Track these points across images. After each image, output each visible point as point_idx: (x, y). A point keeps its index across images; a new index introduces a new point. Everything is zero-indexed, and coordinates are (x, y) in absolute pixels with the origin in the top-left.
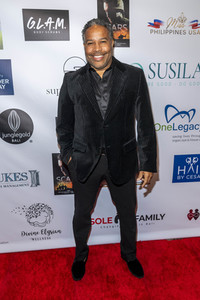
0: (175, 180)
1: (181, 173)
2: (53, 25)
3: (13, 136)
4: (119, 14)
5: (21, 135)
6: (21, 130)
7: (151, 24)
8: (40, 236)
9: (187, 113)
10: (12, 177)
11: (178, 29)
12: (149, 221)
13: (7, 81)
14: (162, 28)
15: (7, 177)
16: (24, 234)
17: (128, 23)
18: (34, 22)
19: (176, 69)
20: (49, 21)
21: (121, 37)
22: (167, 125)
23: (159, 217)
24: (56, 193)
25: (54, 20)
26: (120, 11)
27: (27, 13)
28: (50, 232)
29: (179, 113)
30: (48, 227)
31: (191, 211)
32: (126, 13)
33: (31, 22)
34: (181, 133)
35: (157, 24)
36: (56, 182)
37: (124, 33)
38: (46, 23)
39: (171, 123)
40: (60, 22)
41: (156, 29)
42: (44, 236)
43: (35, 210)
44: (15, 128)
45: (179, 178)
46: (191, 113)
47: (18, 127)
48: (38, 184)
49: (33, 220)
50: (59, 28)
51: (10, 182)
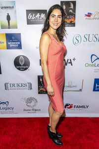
0: (94, 90)
1: (98, 87)
2: (40, 17)
3: (21, 67)
4: (71, 11)
5: (25, 67)
7: (86, 15)
8: (31, 111)
10: (20, 85)
12: (81, 108)
13: (19, 43)
14: (92, 17)
15: (18, 85)
16: (25, 110)
17: (75, 15)
18: (31, 16)
19: (97, 37)
20: (38, 15)
21: (71, 22)
22: (92, 64)
23: (86, 107)
24: (39, 93)
27: (28, 12)
28: (36, 110)
29: (98, 58)
30: (35, 108)
32: (74, 10)
35: (89, 15)
36: (39, 88)
37: (72, 20)
38: (37, 16)
39: (94, 63)
40: (43, 16)
41: (88, 18)
42: (33, 111)
43: (30, 100)
44: (22, 64)
45: (96, 89)
47: (23, 63)
48: (31, 89)
49: (29, 104)
50: (42, 18)
51: (19, 88)
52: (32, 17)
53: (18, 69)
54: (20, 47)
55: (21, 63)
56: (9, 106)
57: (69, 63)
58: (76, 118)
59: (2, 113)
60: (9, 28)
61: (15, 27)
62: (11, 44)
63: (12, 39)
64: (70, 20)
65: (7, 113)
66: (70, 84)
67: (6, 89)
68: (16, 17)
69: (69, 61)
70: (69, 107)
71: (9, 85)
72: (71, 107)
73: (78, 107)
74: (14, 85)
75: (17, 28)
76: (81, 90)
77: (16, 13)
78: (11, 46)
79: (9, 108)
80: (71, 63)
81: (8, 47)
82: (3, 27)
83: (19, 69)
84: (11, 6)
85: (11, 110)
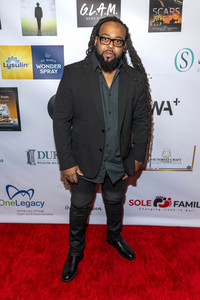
52: (88, 12)
56: (34, 199)
57: (165, 109)
58: (178, 228)
59: (20, 213)
60: (39, 34)
61: (53, 32)
62: (44, 69)
63: (45, 58)
64: (171, 18)
65: (30, 213)
66: (167, 154)
67: (29, 162)
68: (54, 10)
69: (166, 106)
70: (163, 203)
71: (36, 154)
72: (167, 204)
73: (182, 204)
74: (46, 155)
75: (56, 35)
76: (189, 169)
77: (54, 3)
78: (42, 72)
79: (35, 204)
80: (169, 109)
81: (37, 75)
82: (26, 32)
85: (39, 208)
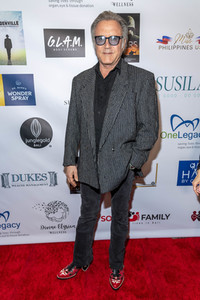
0: (179, 183)
1: (186, 177)
3: (35, 141)
4: (130, 32)
5: (42, 141)
6: (42, 136)
7: (159, 41)
8: (57, 229)
9: (191, 122)
10: (34, 177)
11: (185, 44)
12: (155, 220)
13: (30, 93)
14: (170, 44)
15: (29, 177)
16: (43, 227)
17: (138, 40)
18: (54, 41)
19: (181, 82)
20: (67, 40)
22: (173, 133)
23: (164, 217)
24: (72, 192)
25: (72, 38)
26: (132, 29)
27: (48, 32)
28: (66, 227)
29: (184, 122)
30: (65, 222)
31: (195, 212)
33: (52, 41)
34: (186, 140)
35: (165, 40)
38: (65, 42)
39: (176, 132)
40: (77, 41)
41: (164, 45)
42: (60, 230)
43: (53, 207)
44: (37, 135)
45: (183, 181)
46: (195, 122)
47: (39, 133)
48: (56, 184)
49: (51, 216)
50: (76, 46)
51: (31, 182)
52: (55, 44)
53: (28, 144)
54: (32, 101)
55: (34, 133)
56: (10, 221)
58: (146, 239)
60: (10, 63)
61: (23, 62)
62: (15, 96)
63: (16, 86)
65: (6, 234)
67: (3, 186)
68: (23, 41)
70: (132, 217)
71: (10, 177)
72: (135, 218)
73: (148, 217)
74: (20, 177)
75: (25, 64)
76: (153, 184)
77: (23, 35)
78: (13, 99)
79: (10, 226)
81: (8, 102)
83: (31, 145)
84: (14, 20)
85: (15, 230)
